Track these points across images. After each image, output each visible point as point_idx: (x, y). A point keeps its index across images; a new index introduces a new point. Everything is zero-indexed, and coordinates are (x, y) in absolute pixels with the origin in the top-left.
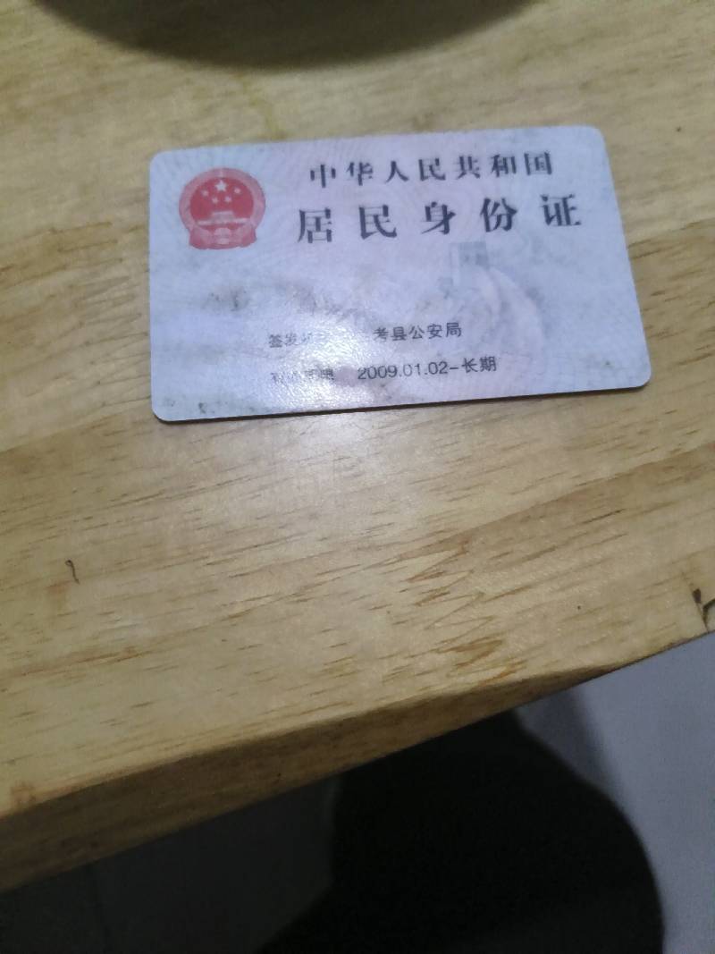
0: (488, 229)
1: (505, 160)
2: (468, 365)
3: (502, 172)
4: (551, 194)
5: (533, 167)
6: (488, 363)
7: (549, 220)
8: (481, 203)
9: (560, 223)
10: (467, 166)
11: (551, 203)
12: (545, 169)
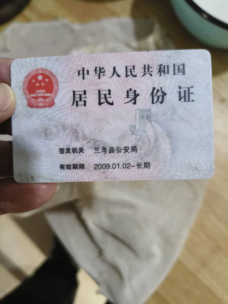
0: (153, 103)
1: (164, 67)
2: (139, 165)
3: (162, 74)
4: (182, 85)
5: (177, 71)
6: (147, 165)
7: (180, 99)
8: (151, 89)
9: (185, 101)
10: (147, 70)
11: (182, 90)
12: (182, 72)
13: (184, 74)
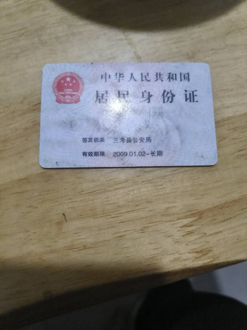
0: (164, 102)
1: (173, 75)
2: (153, 153)
3: (171, 80)
4: (188, 89)
5: (183, 78)
6: (160, 153)
7: (186, 100)
8: (163, 92)
9: (190, 101)
10: (158, 77)
11: (188, 93)
12: (187, 79)
13: (189, 81)
